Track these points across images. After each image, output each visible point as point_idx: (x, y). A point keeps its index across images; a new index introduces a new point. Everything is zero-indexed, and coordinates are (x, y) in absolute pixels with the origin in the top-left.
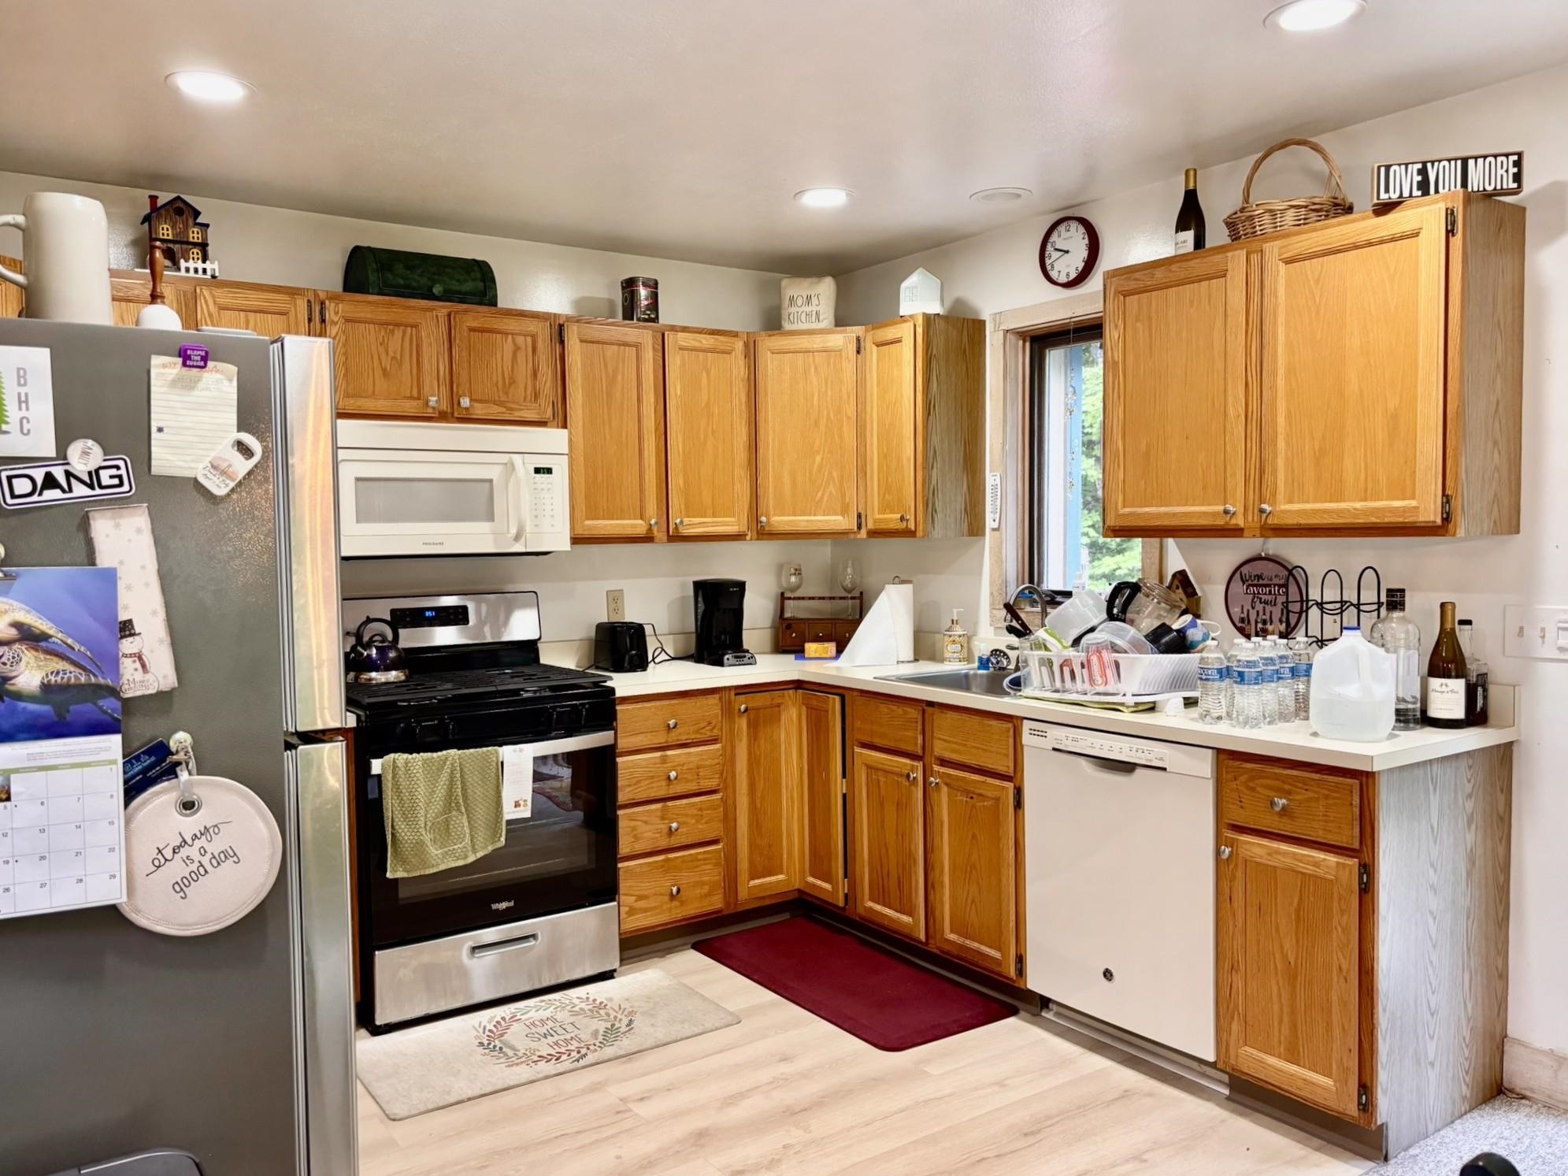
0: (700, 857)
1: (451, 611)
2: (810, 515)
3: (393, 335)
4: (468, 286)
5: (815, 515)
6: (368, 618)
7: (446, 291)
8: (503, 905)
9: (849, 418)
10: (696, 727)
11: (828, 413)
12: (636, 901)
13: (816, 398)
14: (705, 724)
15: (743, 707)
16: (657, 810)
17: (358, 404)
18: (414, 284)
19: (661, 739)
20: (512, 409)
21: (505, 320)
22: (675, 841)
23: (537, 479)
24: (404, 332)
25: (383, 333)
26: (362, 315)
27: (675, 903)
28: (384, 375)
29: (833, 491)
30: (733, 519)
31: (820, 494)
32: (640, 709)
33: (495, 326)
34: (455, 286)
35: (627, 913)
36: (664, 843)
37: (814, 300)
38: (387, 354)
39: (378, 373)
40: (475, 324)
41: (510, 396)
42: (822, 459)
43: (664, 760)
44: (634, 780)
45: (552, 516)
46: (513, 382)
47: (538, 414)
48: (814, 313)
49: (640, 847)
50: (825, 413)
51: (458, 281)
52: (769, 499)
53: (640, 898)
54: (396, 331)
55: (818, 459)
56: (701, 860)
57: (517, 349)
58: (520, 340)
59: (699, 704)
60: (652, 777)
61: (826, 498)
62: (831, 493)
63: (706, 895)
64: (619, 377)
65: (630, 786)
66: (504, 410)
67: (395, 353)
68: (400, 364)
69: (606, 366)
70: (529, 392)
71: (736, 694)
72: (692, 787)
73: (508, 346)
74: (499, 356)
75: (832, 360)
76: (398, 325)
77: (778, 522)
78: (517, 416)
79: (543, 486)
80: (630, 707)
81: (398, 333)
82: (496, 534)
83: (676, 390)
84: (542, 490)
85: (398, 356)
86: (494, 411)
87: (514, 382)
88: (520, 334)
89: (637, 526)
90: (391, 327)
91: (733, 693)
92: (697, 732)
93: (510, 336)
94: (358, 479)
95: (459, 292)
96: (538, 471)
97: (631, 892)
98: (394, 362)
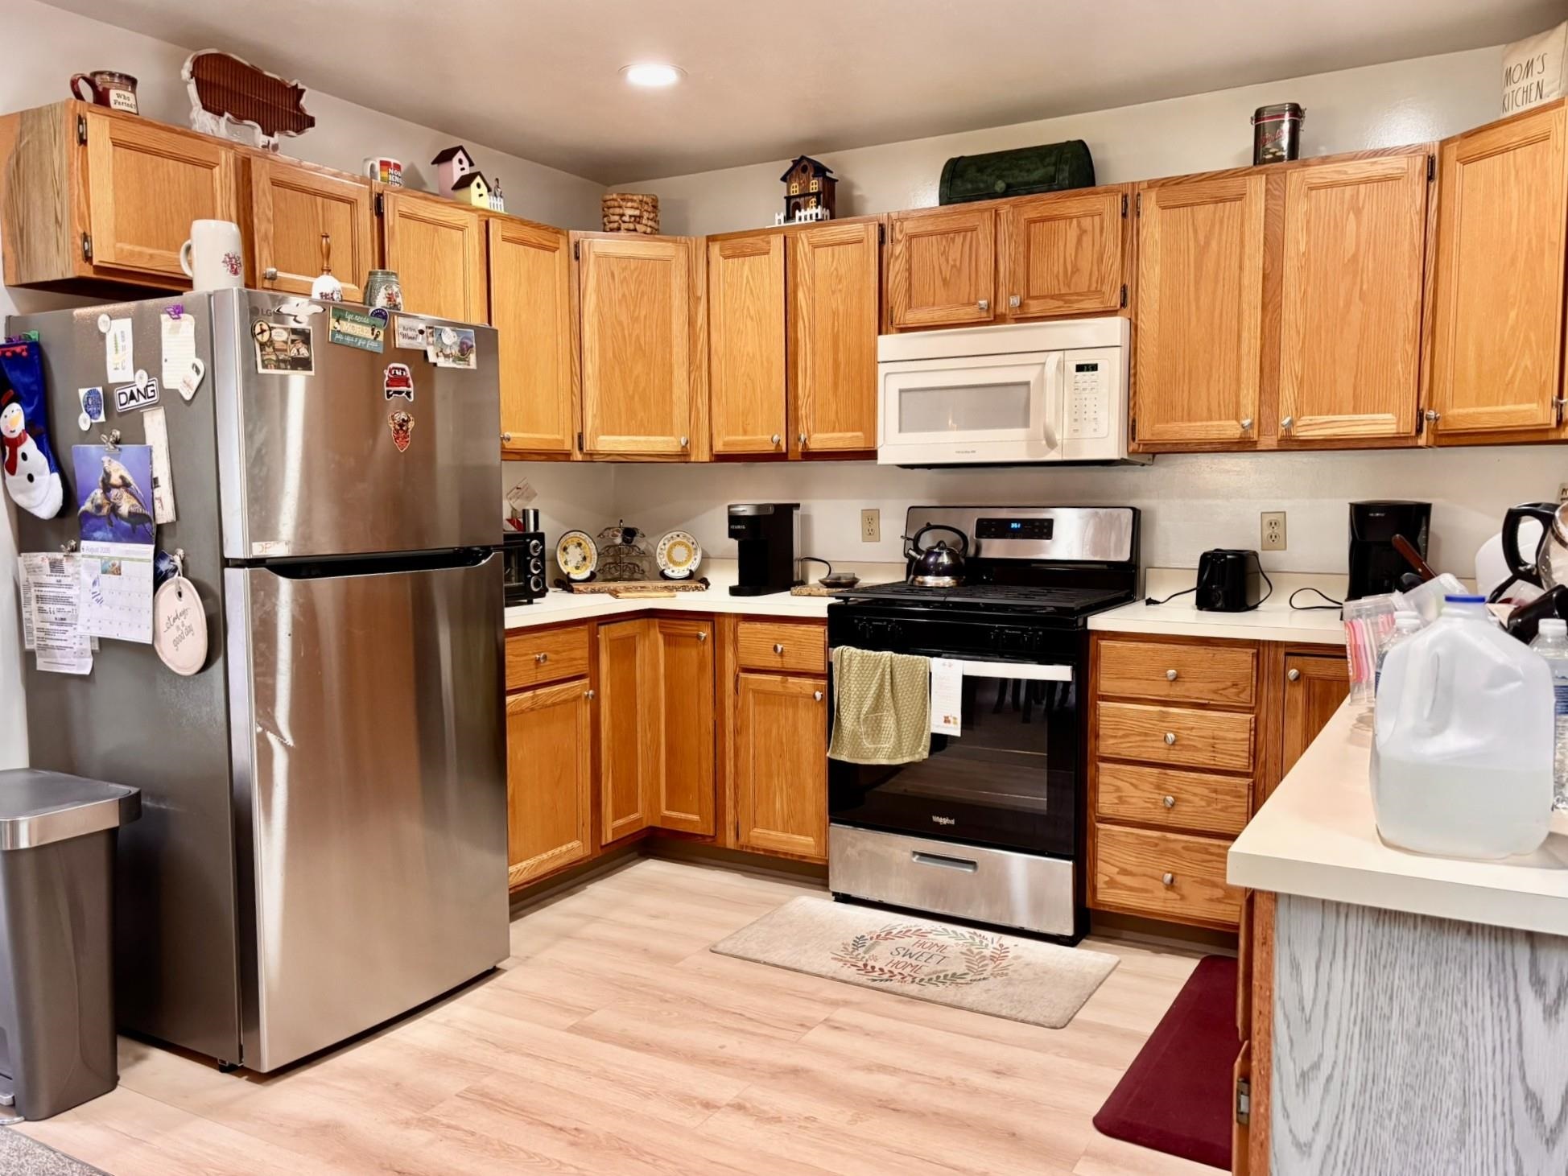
0: (1213, 850)
1: (1037, 524)
2: (1497, 405)
3: (953, 242)
4: (1037, 175)
5: (1503, 404)
6: (928, 524)
7: (1009, 186)
8: (944, 821)
9: (1554, 244)
10: (1214, 686)
11: (1530, 241)
12: (1118, 873)
13: (1515, 221)
14: (1229, 684)
15: (1293, 673)
16: (1151, 775)
17: (917, 317)
18: (982, 185)
19: (1162, 690)
20: (1072, 302)
21: (1068, 204)
22: (1172, 819)
23: (1078, 378)
24: (964, 238)
25: (944, 243)
26: (922, 229)
27: (1171, 895)
28: (944, 284)
29: (1529, 364)
30: (1389, 416)
31: (1511, 371)
32: (1131, 649)
33: (1056, 213)
34: (1024, 177)
35: (1106, 883)
36: (1159, 817)
37: (1537, 66)
38: (948, 262)
39: (939, 282)
40: (1033, 215)
41: (1072, 286)
42: (1517, 315)
43: (1163, 717)
44: (1121, 733)
45: (1095, 419)
46: (1076, 270)
47: (1102, 302)
48: (1534, 87)
49: (1124, 812)
50: (1526, 240)
51: (1028, 171)
52: (1445, 386)
53: (1124, 872)
54: (957, 239)
55: (1513, 314)
56: (1212, 854)
57: (1083, 232)
58: (1087, 223)
59: (1218, 656)
60: (1146, 734)
61: (1519, 374)
62: (1526, 367)
63: (1219, 901)
64: (1214, 244)
65: (1115, 737)
66: (1061, 303)
67: (955, 260)
68: (959, 270)
69: (1195, 232)
70: (1094, 279)
71: (1287, 654)
72: (1203, 758)
73: (1073, 233)
74: (1061, 245)
75: (1538, 157)
76: (957, 232)
77: (1453, 416)
78: (1076, 307)
79: (1085, 385)
80: (1118, 644)
81: (959, 239)
82: (1031, 442)
83: (1298, 243)
84: (1084, 389)
85: (958, 263)
86: (1051, 306)
87: (1078, 270)
88: (1085, 216)
89: (1231, 430)
90: (952, 235)
91: (1281, 652)
92: (1215, 692)
93: (1075, 221)
94: (901, 391)
95: (1027, 183)
96: (1080, 368)
97: (1112, 861)
98: (954, 269)
